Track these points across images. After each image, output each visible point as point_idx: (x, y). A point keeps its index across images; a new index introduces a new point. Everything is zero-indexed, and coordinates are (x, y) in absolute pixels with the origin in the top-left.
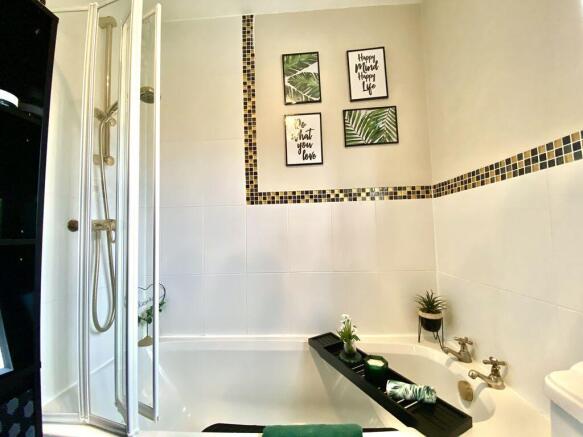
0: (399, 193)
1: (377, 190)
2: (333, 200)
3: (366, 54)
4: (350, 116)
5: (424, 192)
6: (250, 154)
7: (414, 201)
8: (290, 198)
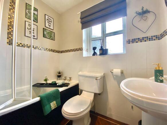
0: (55, 51)
1: (50, 49)
2: (39, 49)
3: (49, 17)
4: (45, 30)
5: (58, 52)
6: (10, 27)
7: (57, 53)
8: (26, 46)
